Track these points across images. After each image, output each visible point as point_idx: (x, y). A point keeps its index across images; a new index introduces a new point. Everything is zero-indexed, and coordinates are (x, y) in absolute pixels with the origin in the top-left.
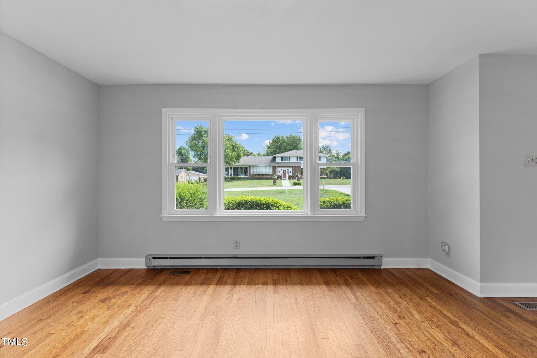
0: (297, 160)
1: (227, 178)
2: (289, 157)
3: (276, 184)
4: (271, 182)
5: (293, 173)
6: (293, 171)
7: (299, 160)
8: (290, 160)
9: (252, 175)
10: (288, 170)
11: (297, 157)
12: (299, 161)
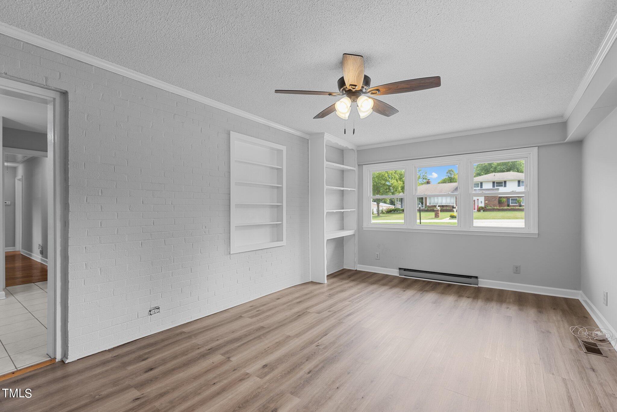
0: (494, 186)
1: (399, 210)
2: (481, 183)
3: (438, 217)
4: (433, 214)
5: (485, 203)
6: (485, 201)
7: (497, 186)
8: (481, 186)
9: (429, 206)
10: (478, 200)
11: (494, 183)
12: (496, 188)
